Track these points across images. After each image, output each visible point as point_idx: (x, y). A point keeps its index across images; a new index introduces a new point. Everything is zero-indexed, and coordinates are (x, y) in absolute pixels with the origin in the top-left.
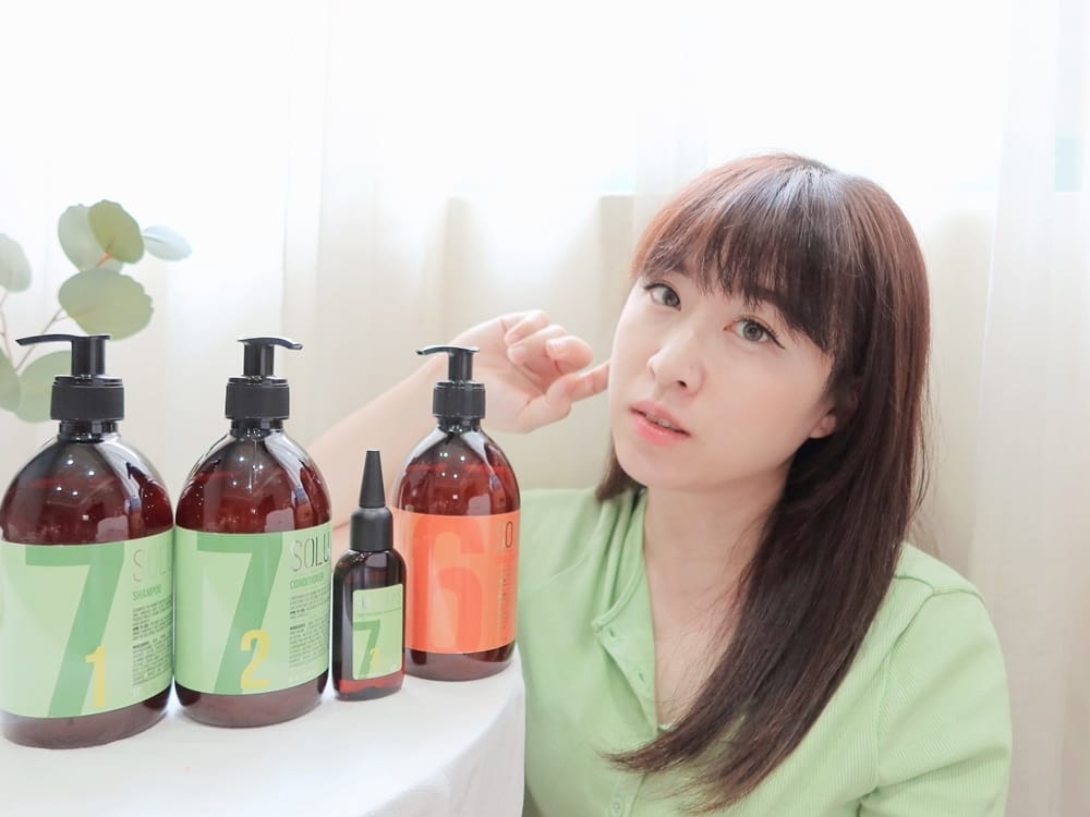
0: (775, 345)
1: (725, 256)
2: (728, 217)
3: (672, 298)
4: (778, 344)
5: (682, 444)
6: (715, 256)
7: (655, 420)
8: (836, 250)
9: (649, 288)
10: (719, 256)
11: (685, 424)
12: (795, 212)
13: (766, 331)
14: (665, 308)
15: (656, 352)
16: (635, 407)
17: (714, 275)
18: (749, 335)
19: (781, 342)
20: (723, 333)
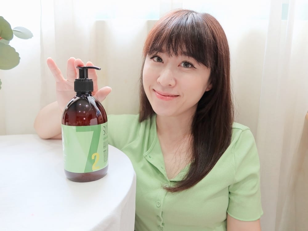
0: (194, 68)
1: (173, 44)
2: (172, 32)
3: (160, 60)
6: (171, 45)
8: (206, 37)
10: (172, 45)
12: (192, 27)
13: (191, 64)
14: (158, 63)
15: (159, 77)
17: (171, 51)
18: (185, 66)
19: (195, 67)
20: (178, 68)
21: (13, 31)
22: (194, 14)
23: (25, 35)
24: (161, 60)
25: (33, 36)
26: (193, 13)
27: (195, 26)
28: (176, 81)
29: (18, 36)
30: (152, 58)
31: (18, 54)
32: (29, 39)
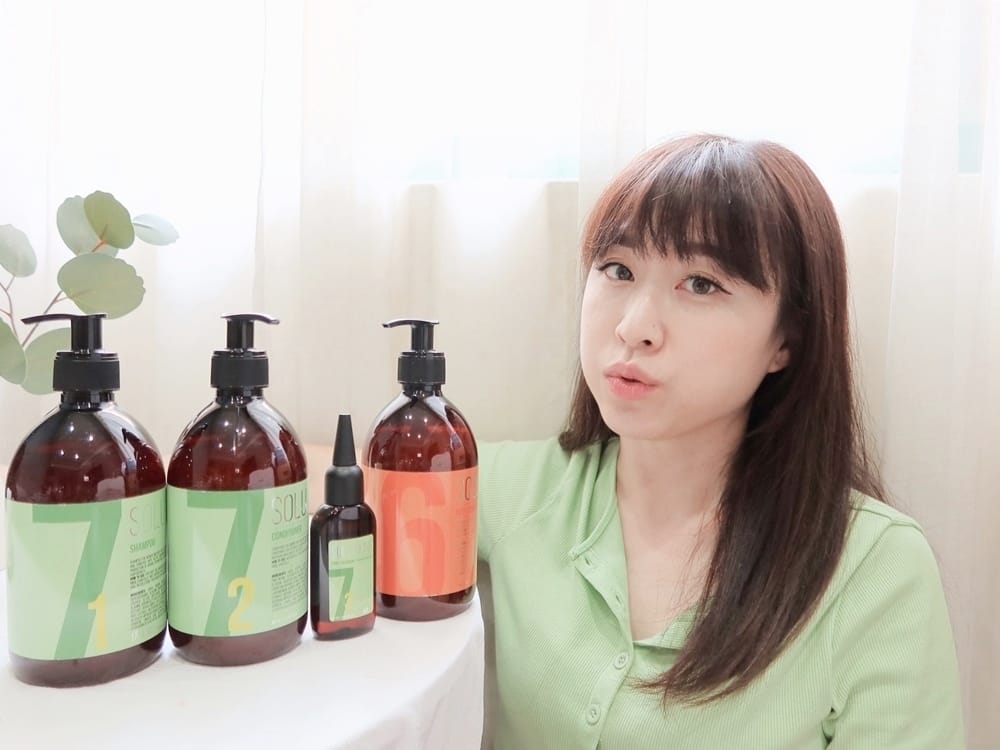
0: (721, 293)
3: (625, 272)
4: (724, 291)
6: (647, 225)
10: (651, 225)
13: (713, 283)
14: (621, 283)
15: (621, 320)
18: (698, 290)
19: (728, 290)
20: (675, 292)
22: (725, 144)
24: (628, 274)
26: (723, 142)
28: (665, 332)
30: (603, 269)
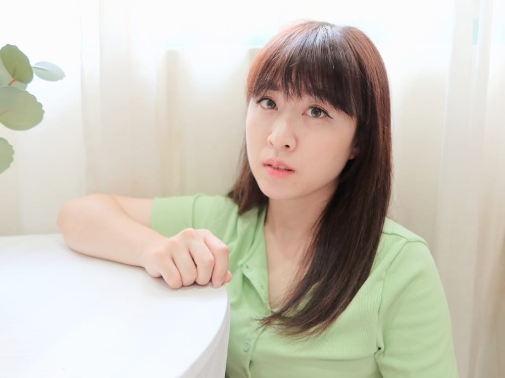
0: (328, 118)
3: (272, 104)
4: (329, 116)
5: (292, 177)
7: (277, 167)
9: (259, 102)
11: (291, 165)
12: (324, 50)
13: (323, 111)
15: (270, 133)
16: (265, 162)
17: (290, 90)
18: (314, 115)
19: (331, 116)
20: (301, 117)
21: (34, 70)
23: (52, 75)
24: (274, 105)
25: (64, 76)
27: (329, 48)
28: (297, 140)
29: (40, 76)
31: (40, 105)
32: (59, 81)
